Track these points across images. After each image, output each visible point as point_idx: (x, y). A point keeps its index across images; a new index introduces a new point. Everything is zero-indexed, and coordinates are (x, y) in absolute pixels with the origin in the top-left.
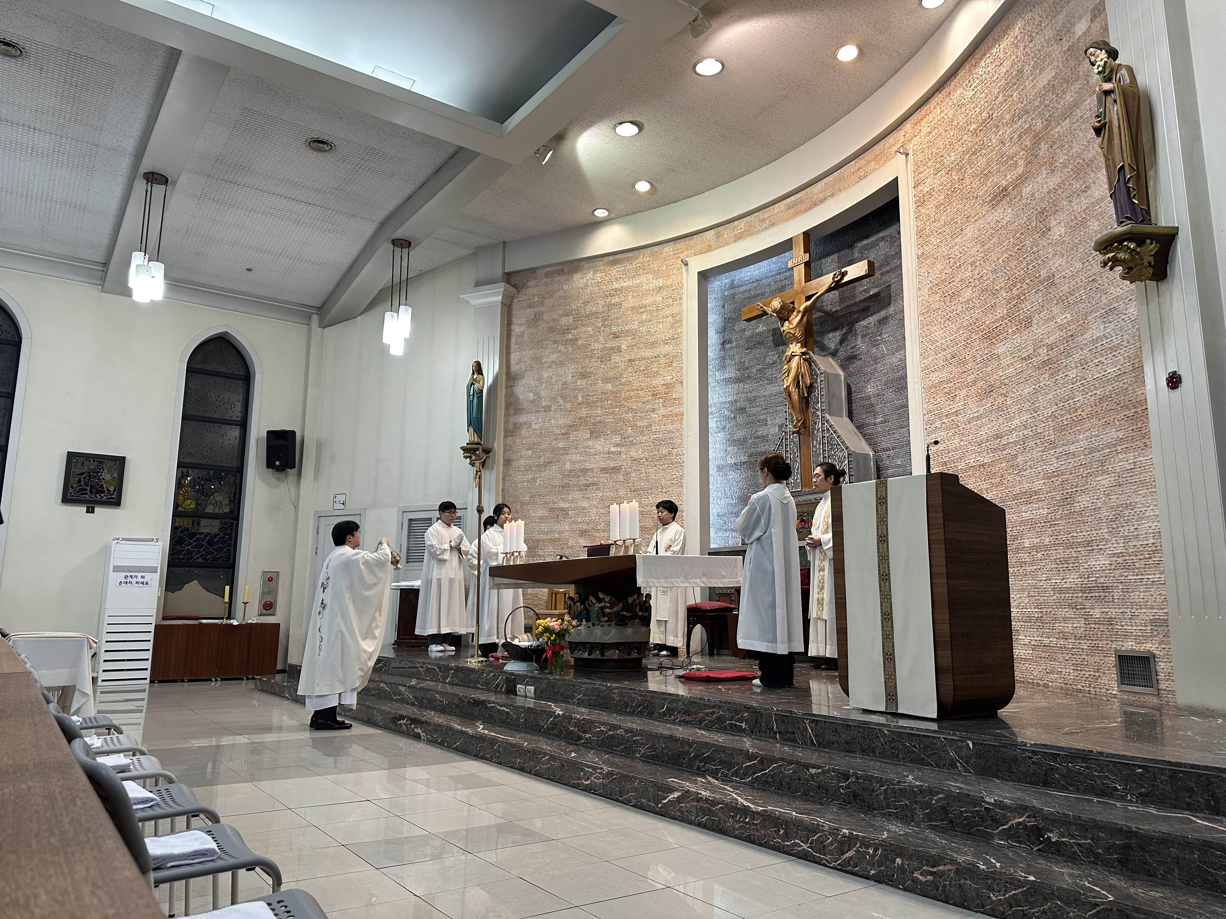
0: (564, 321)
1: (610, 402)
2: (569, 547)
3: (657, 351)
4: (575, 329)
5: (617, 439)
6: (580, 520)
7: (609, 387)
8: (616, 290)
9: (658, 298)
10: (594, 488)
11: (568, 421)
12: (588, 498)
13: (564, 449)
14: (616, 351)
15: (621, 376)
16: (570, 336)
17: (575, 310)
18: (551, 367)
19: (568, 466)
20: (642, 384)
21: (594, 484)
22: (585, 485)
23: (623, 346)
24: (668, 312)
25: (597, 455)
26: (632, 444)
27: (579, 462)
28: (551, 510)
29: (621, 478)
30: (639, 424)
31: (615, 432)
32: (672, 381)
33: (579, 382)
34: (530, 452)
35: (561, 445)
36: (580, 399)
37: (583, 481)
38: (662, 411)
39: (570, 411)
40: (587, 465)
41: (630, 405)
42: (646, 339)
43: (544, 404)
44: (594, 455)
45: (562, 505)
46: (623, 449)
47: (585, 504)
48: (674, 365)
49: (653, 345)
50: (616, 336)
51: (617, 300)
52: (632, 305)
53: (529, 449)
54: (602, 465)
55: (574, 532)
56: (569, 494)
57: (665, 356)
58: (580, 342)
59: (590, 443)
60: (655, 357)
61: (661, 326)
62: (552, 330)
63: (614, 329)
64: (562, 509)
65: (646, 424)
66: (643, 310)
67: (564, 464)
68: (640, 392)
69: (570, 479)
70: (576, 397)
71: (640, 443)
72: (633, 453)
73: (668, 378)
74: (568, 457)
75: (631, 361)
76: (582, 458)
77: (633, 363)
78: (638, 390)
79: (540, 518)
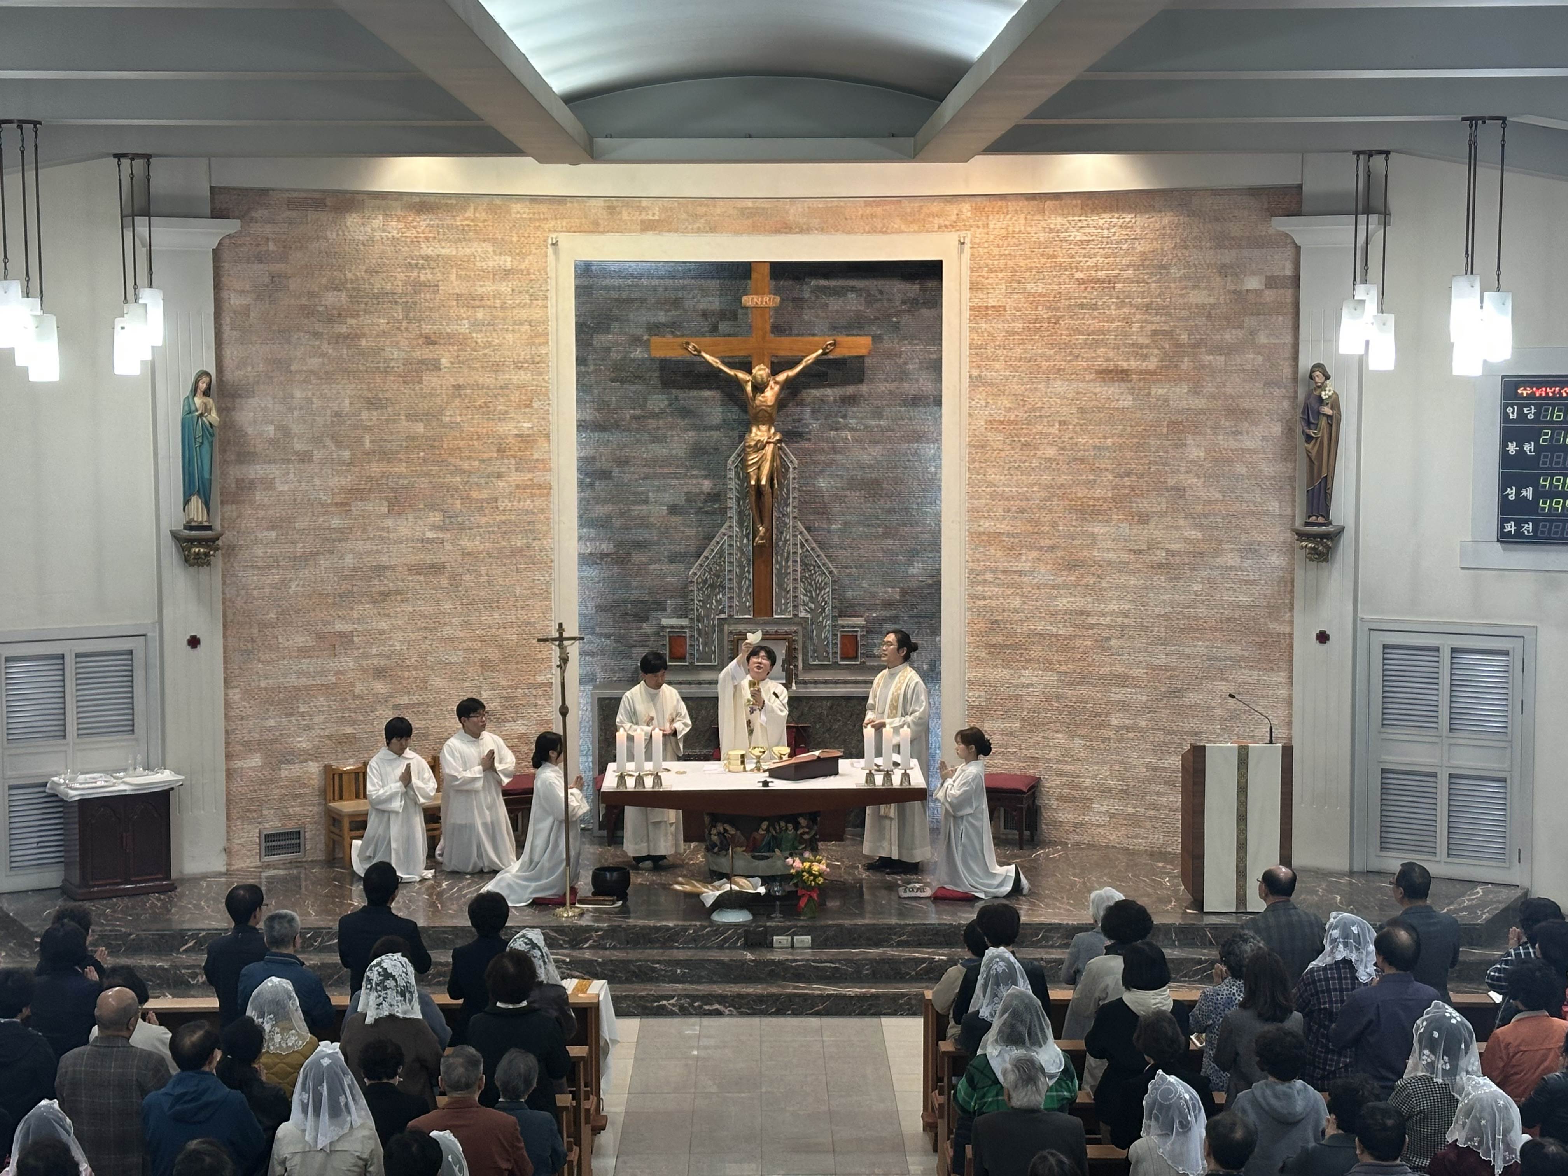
0: (331, 298)
1: (422, 454)
2: (355, 697)
3: (504, 378)
4: (352, 316)
5: (436, 517)
6: (374, 651)
7: (420, 428)
8: (427, 258)
9: (505, 288)
10: (399, 598)
11: (346, 481)
12: (389, 615)
13: (340, 530)
14: (432, 367)
15: (441, 411)
16: (344, 329)
17: (352, 282)
18: (310, 382)
19: (349, 560)
20: (479, 430)
21: (398, 592)
22: (381, 593)
23: (443, 361)
24: (523, 314)
25: (401, 543)
26: (462, 528)
27: (369, 553)
28: (320, 636)
29: (444, 581)
30: (474, 494)
31: (432, 507)
32: (531, 432)
33: (365, 415)
34: (273, 534)
35: (336, 522)
36: (368, 445)
37: (377, 586)
38: (515, 478)
39: (349, 465)
40: (384, 560)
41: (458, 462)
42: (485, 355)
43: (298, 447)
44: (395, 542)
45: (339, 627)
46: (447, 536)
47: (383, 625)
48: (535, 405)
49: (497, 367)
50: (430, 341)
51: (430, 276)
52: (457, 291)
53: (273, 528)
54: (411, 559)
55: (364, 671)
56: (352, 609)
57: (518, 387)
58: (364, 342)
59: (389, 522)
60: (501, 388)
61: (509, 337)
62: (308, 311)
63: (427, 328)
64: (341, 635)
65: (486, 496)
66: (477, 303)
67: (342, 558)
68: (476, 443)
69: (354, 583)
70: (360, 439)
71: (478, 527)
72: (466, 543)
73: (525, 425)
74: (349, 545)
75: (458, 387)
76: (375, 548)
77: (462, 392)
78: (472, 439)
79: (300, 650)
